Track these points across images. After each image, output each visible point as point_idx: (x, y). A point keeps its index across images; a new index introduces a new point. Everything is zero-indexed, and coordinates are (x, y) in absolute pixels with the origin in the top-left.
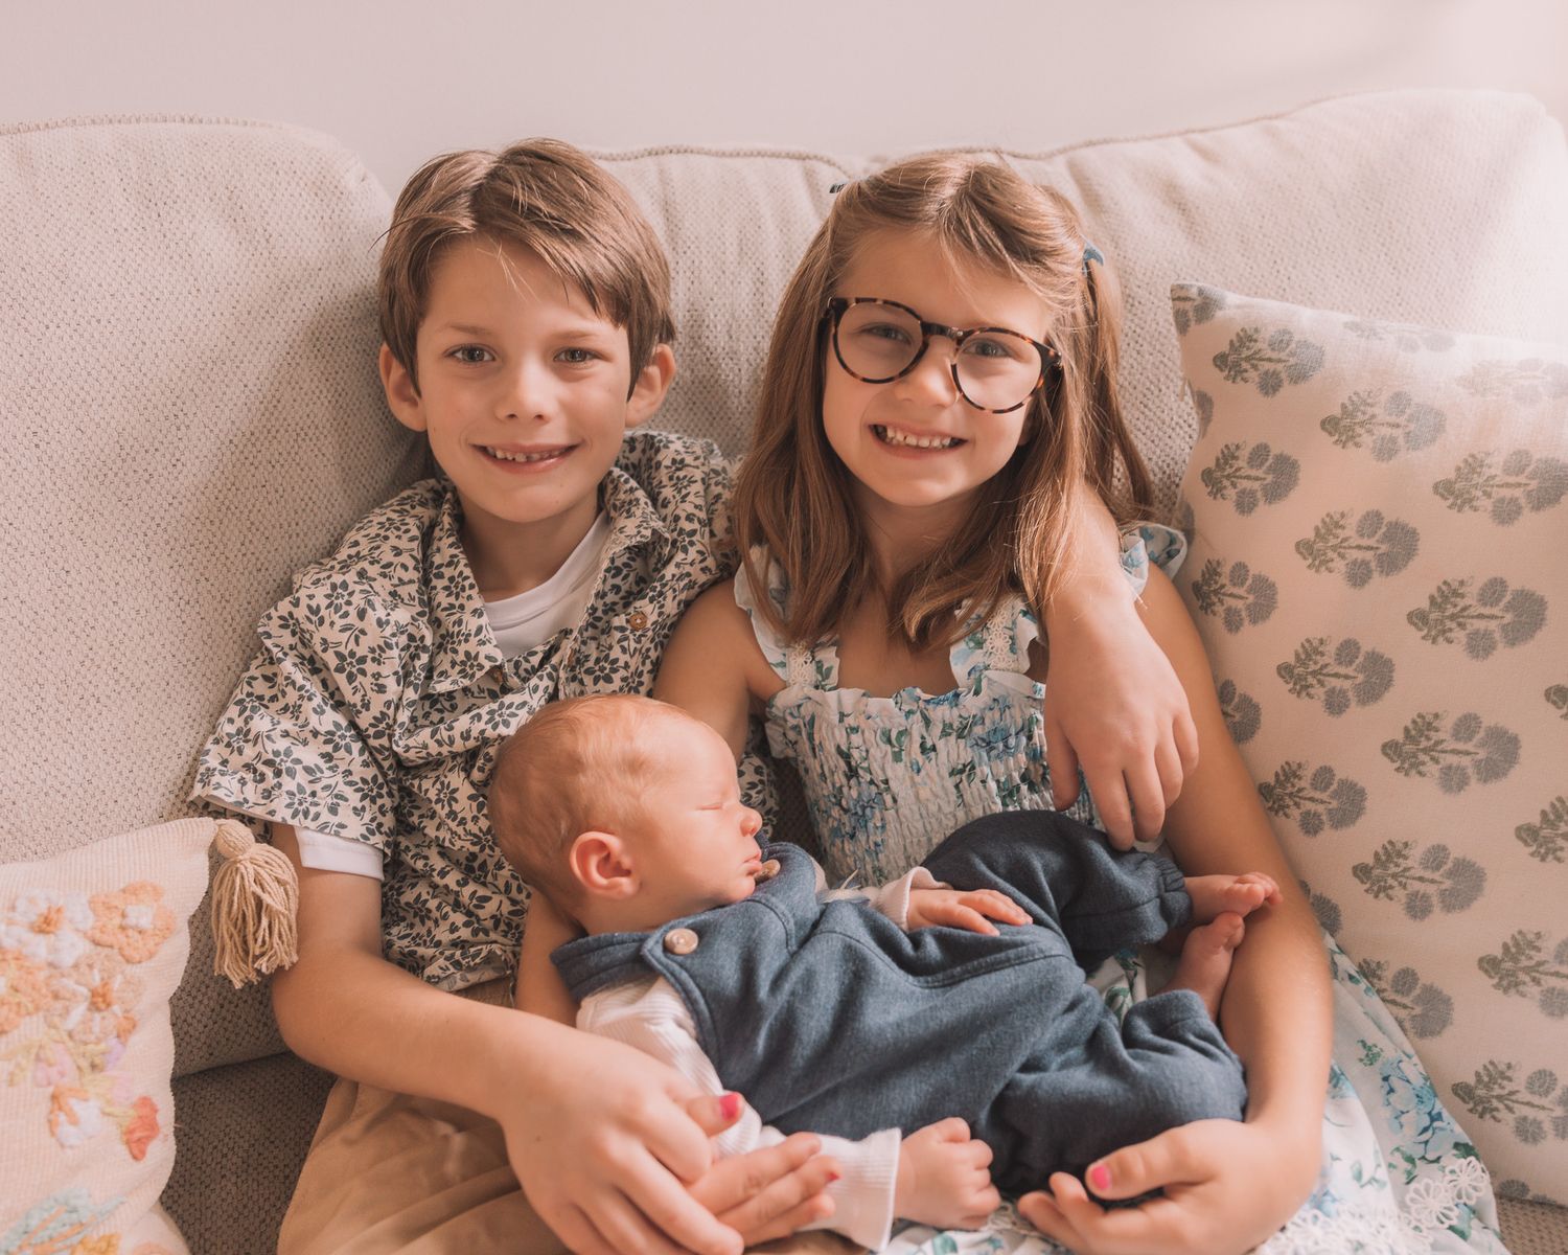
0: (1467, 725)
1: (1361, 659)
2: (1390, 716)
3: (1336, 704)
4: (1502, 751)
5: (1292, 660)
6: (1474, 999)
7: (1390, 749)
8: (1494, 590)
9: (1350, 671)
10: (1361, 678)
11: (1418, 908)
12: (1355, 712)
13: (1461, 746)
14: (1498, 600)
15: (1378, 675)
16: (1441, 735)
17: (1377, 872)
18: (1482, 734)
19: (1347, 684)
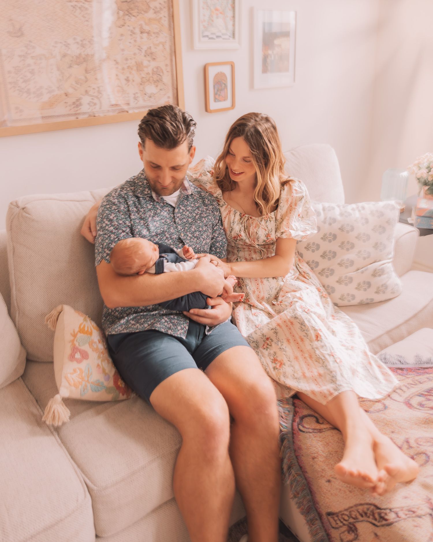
0: (330, 252)
1: (315, 245)
2: (320, 252)
3: (313, 251)
4: (334, 254)
5: (306, 246)
6: (337, 286)
7: (321, 256)
8: (330, 234)
9: (314, 246)
10: (316, 247)
11: (327, 276)
12: (316, 252)
13: (330, 254)
14: (331, 235)
15: (318, 247)
16: (327, 253)
17: (321, 273)
18: (332, 252)
19: (314, 248)
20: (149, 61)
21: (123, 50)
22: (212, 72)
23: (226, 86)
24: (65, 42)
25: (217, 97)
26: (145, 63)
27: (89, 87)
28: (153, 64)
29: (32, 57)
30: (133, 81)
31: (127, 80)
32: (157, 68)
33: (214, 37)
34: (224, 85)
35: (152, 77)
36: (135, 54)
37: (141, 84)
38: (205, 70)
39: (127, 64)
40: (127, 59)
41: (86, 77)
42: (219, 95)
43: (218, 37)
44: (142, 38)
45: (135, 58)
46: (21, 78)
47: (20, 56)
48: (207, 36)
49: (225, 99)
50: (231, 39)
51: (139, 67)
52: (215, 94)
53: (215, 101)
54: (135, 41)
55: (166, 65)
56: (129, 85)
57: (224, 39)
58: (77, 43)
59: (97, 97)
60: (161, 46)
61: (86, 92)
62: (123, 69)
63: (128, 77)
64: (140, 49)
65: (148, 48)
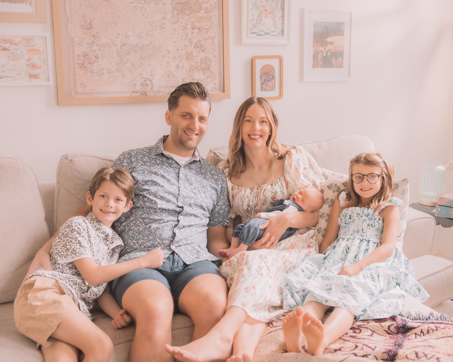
20: (199, 52)
21: (175, 42)
22: (259, 64)
23: (273, 78)
24: (126, 34)
25: (264, 86)
26: (195, 53)
27: (143, 70)
28: (202, 55)
29: (98, 45)
30: (183, 68)
31: (177, 67)
32: (206, 58)
33: (263, 33)
34: (271, 76)
35: (201, 66)
36: (185, 46)
37: (190, 71)
38: (252, 62)
39: (177, 53)
40: (178, 50)
41: (141, 63)
42: (266, 85)
43: (266, 34)
44: (193, 33)
45: (185, 49)
46: (87, 60)
47: (88, 44)
48: (256, 33)
49: (273, 89)
50: (280, 36)
51: (189, 56)
52: (262, 84)
53: (262, 90)
54: (187, 35)
55: (215, 56)
56: (178, 71)
57: (271, 35)
58: (136, 35)
59: (149, 80)
60: (210, 40)
61: (140, 74)
62: (174, 57)
63: (178, 65)
64: (190, 42)
65: (198, 41)
